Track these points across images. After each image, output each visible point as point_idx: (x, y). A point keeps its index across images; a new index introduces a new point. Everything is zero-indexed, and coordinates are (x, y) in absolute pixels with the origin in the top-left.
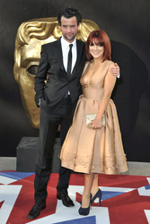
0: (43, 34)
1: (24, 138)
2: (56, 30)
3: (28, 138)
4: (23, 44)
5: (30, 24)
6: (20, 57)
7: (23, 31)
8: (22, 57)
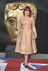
0: (15, 8)
1: (8, 46)
2: (20, 6)
3: (9, 46)
4: (7, 12)
5: (10, 4)
6: (6, 16)
7: (7, 7)
8: (7, 16)
